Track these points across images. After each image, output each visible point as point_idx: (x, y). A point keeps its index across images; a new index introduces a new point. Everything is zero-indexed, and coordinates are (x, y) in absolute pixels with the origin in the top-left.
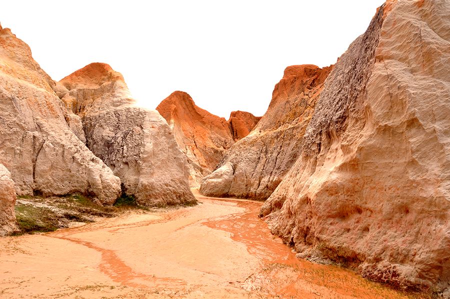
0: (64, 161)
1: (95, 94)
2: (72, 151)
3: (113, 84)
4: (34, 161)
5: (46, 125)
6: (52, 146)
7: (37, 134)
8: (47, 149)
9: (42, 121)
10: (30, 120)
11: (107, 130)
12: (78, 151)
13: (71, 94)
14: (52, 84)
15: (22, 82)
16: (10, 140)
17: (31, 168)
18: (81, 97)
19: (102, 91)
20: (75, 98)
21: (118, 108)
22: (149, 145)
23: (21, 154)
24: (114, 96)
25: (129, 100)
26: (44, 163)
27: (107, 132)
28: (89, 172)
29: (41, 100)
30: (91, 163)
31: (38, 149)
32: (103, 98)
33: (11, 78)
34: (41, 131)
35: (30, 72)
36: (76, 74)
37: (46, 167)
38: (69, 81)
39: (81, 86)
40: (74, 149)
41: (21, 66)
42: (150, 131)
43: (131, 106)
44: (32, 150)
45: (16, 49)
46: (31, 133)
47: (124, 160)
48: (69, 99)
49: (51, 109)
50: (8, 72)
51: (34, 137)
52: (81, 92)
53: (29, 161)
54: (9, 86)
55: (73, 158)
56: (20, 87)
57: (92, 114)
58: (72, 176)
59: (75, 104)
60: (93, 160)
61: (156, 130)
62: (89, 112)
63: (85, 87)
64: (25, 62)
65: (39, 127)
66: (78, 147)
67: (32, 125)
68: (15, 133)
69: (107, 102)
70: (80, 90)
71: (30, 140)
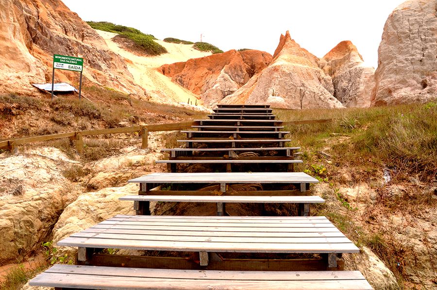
0: (315, 100)
1: (341, 62)
2: (319, 95)
3: (350, 54)
4: (301, 101)
5: (306, 84)
6: (309, 93)
7: (302, 88)
8: (307, 95)
9: (304, 82)
10: (299, 82)
11: (344, 83)
12: (322, 95)
13: (328, 64)
14: (317, 60)
15: (295, 65)
16: (290, 92)
17: (300, 104)
18: (334, 65)
19: (344, 59)
20: (330, 67)
21: (351, 69)
22: (362, 88)
23: (295, 98)
24: (349, 62)
25: (357, 63)
26: (305, 101)
27: (344, 84)
28: (328, 104)
29: (304, 72)
30: (330, 100)
31: (302, 95)
32: (344, 64)
33: (290, 64)
34: (304, 87)
35: (300, 58)
36: (332, 51)
37: (306, 103)
38: (328, 57)
39: (334, 58)
40: (320, 94)
41: (295, 57)
42: (363, 80)
43: (357, 67)
44: (300, 96)
45: (293, 47)
46: (299, 88)
47: (350, 98)
48: (327, 68)
49: (309, 75)
50: (289, 61)
51: (301, 90)
52: (334, 62)
53: (298, 101)
54: (289, 68)
55: (320, 98)
56: (294, 67)
57: (339, 75)
58: (319, 107)
59: (330, 70)
60: (331, 99)
61: (368, 78)
62: (337, 74)
63: (336, 58)
64: (297, 53)
65: (303, 85)
66: (323, 93)
67: (300, 85)
68: (292, 88)
69: (346, 66)
70: (333, 61)
71: (298, 91)
